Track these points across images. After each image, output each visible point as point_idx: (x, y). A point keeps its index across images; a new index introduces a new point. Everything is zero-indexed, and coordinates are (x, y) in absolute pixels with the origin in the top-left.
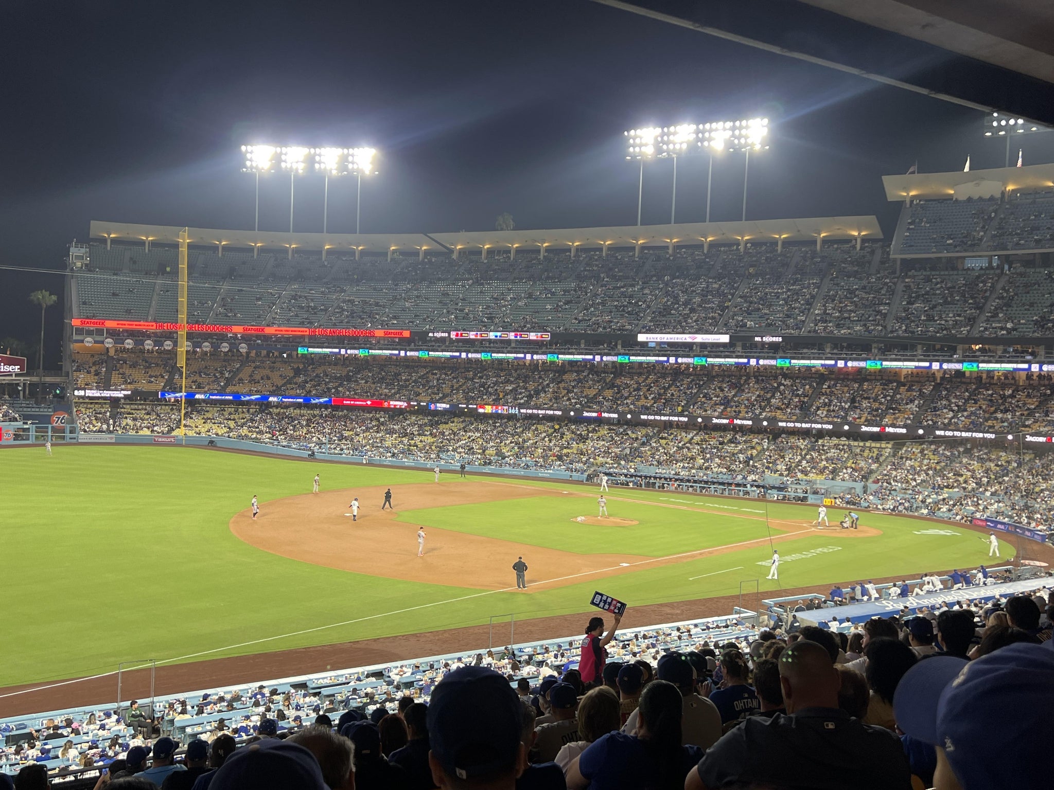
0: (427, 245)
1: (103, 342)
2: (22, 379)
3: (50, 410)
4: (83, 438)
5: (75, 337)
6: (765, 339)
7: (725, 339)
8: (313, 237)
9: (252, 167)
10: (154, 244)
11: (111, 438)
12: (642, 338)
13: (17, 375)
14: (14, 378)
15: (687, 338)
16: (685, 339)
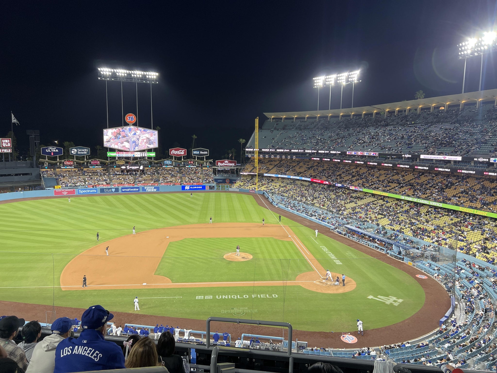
0: (376, 111)
1: (254, 156)
2: (235, 168)
4: (230, 189)
5: (246, 154)
6: (479, 160)
7: (459, 158)
8: (336, 111)
10: (286, 119)
11: (238, 190)
12: (422, 157)
14: (233, 167)
15: (442, 158)
16: (441, 158)
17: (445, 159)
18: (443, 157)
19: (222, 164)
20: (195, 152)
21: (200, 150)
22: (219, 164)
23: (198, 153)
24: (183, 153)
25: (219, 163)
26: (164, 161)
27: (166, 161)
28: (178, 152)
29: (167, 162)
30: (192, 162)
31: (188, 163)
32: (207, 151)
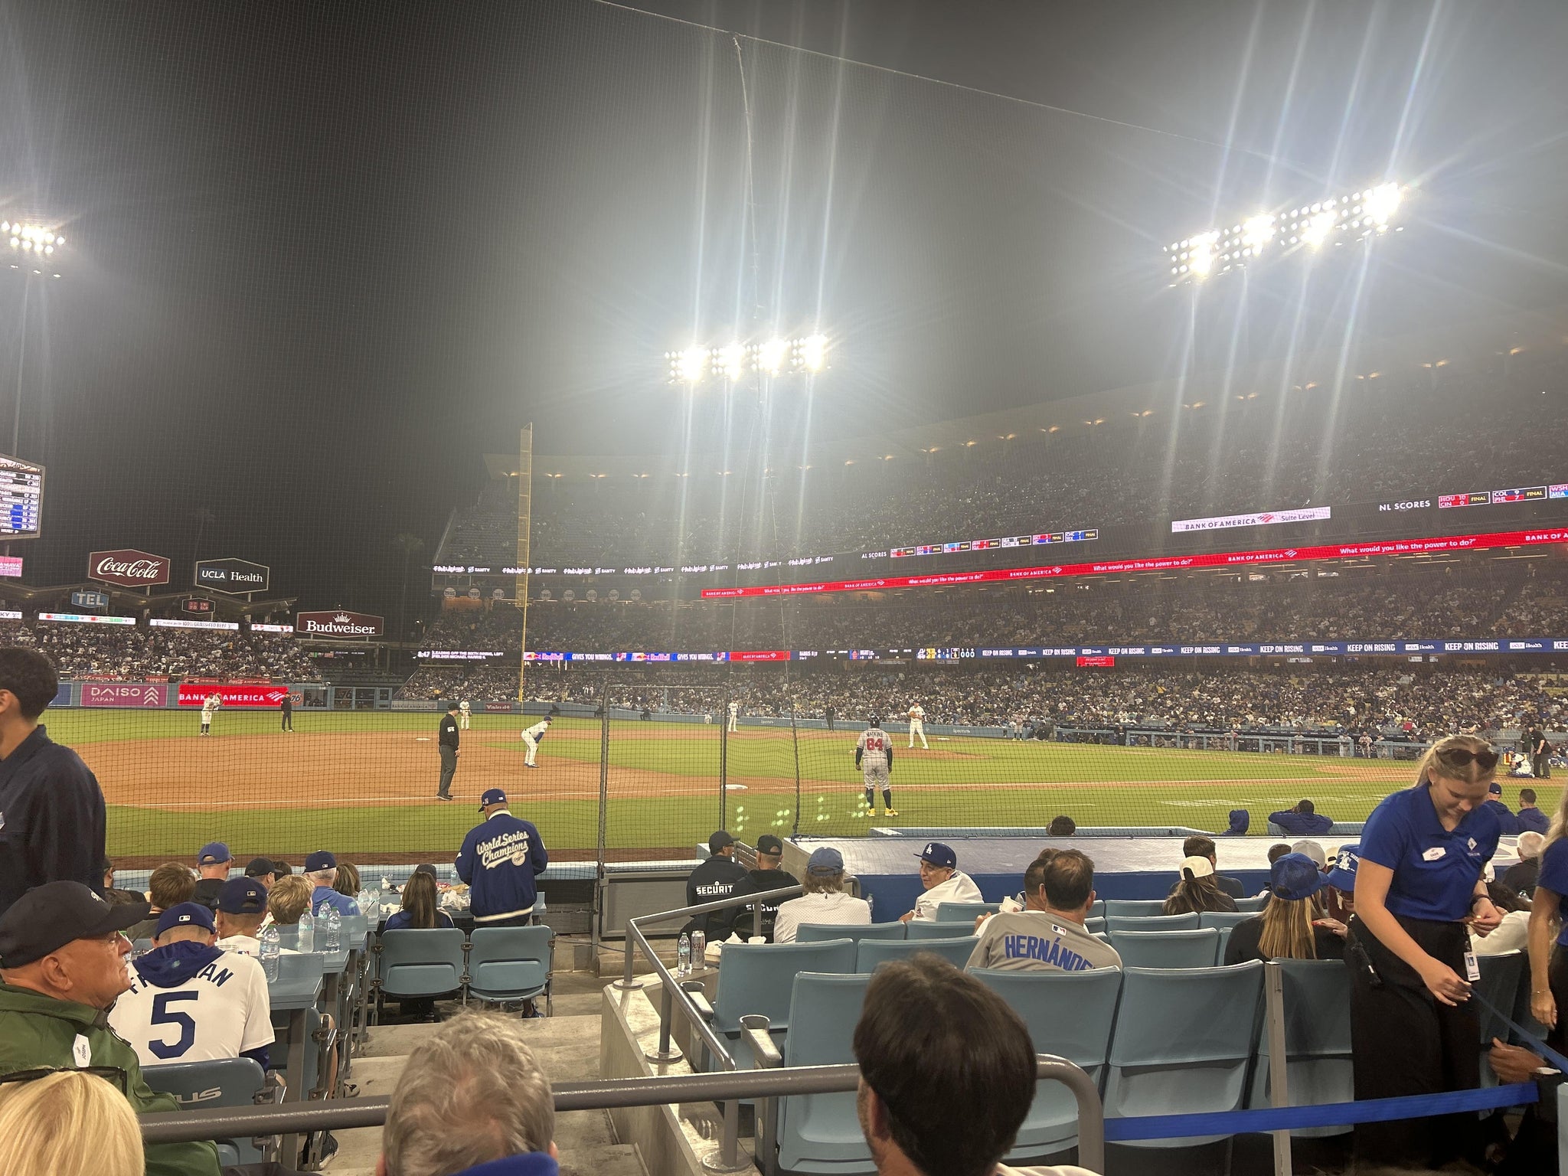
1: (466, 594)
2: (378, 643)
3: (400, 680)
4: (397, 707)
5: (434, 587)
6: (1398, 506)
7: (1322, 513)
9: (676, 378)
11: (432, 706)
12: (1178, 527)
13: (372, 638)
14: (367, 642)
15: (1256, 519)
16: (1253, 521)
17: (1272, 521)
18: (1261, 518)
19: (324, 628)
20: (207, 574)
21: (228, 568)
22: (309, 626)
23: (222, 576)
24: (150, 574)
25: (309, 622)
26: (72, 591)
27: (81, 595)
28: (130, 570)
29: (85, 599)
30: (205, 606)
31: (186, 607)
32: (262, 573)
